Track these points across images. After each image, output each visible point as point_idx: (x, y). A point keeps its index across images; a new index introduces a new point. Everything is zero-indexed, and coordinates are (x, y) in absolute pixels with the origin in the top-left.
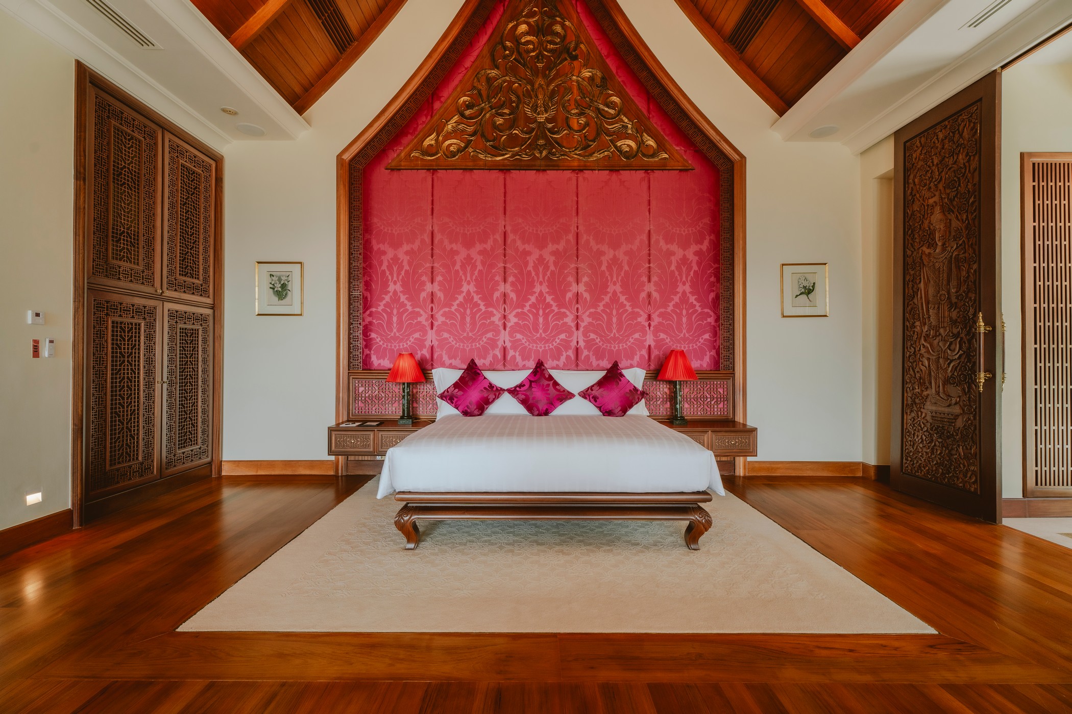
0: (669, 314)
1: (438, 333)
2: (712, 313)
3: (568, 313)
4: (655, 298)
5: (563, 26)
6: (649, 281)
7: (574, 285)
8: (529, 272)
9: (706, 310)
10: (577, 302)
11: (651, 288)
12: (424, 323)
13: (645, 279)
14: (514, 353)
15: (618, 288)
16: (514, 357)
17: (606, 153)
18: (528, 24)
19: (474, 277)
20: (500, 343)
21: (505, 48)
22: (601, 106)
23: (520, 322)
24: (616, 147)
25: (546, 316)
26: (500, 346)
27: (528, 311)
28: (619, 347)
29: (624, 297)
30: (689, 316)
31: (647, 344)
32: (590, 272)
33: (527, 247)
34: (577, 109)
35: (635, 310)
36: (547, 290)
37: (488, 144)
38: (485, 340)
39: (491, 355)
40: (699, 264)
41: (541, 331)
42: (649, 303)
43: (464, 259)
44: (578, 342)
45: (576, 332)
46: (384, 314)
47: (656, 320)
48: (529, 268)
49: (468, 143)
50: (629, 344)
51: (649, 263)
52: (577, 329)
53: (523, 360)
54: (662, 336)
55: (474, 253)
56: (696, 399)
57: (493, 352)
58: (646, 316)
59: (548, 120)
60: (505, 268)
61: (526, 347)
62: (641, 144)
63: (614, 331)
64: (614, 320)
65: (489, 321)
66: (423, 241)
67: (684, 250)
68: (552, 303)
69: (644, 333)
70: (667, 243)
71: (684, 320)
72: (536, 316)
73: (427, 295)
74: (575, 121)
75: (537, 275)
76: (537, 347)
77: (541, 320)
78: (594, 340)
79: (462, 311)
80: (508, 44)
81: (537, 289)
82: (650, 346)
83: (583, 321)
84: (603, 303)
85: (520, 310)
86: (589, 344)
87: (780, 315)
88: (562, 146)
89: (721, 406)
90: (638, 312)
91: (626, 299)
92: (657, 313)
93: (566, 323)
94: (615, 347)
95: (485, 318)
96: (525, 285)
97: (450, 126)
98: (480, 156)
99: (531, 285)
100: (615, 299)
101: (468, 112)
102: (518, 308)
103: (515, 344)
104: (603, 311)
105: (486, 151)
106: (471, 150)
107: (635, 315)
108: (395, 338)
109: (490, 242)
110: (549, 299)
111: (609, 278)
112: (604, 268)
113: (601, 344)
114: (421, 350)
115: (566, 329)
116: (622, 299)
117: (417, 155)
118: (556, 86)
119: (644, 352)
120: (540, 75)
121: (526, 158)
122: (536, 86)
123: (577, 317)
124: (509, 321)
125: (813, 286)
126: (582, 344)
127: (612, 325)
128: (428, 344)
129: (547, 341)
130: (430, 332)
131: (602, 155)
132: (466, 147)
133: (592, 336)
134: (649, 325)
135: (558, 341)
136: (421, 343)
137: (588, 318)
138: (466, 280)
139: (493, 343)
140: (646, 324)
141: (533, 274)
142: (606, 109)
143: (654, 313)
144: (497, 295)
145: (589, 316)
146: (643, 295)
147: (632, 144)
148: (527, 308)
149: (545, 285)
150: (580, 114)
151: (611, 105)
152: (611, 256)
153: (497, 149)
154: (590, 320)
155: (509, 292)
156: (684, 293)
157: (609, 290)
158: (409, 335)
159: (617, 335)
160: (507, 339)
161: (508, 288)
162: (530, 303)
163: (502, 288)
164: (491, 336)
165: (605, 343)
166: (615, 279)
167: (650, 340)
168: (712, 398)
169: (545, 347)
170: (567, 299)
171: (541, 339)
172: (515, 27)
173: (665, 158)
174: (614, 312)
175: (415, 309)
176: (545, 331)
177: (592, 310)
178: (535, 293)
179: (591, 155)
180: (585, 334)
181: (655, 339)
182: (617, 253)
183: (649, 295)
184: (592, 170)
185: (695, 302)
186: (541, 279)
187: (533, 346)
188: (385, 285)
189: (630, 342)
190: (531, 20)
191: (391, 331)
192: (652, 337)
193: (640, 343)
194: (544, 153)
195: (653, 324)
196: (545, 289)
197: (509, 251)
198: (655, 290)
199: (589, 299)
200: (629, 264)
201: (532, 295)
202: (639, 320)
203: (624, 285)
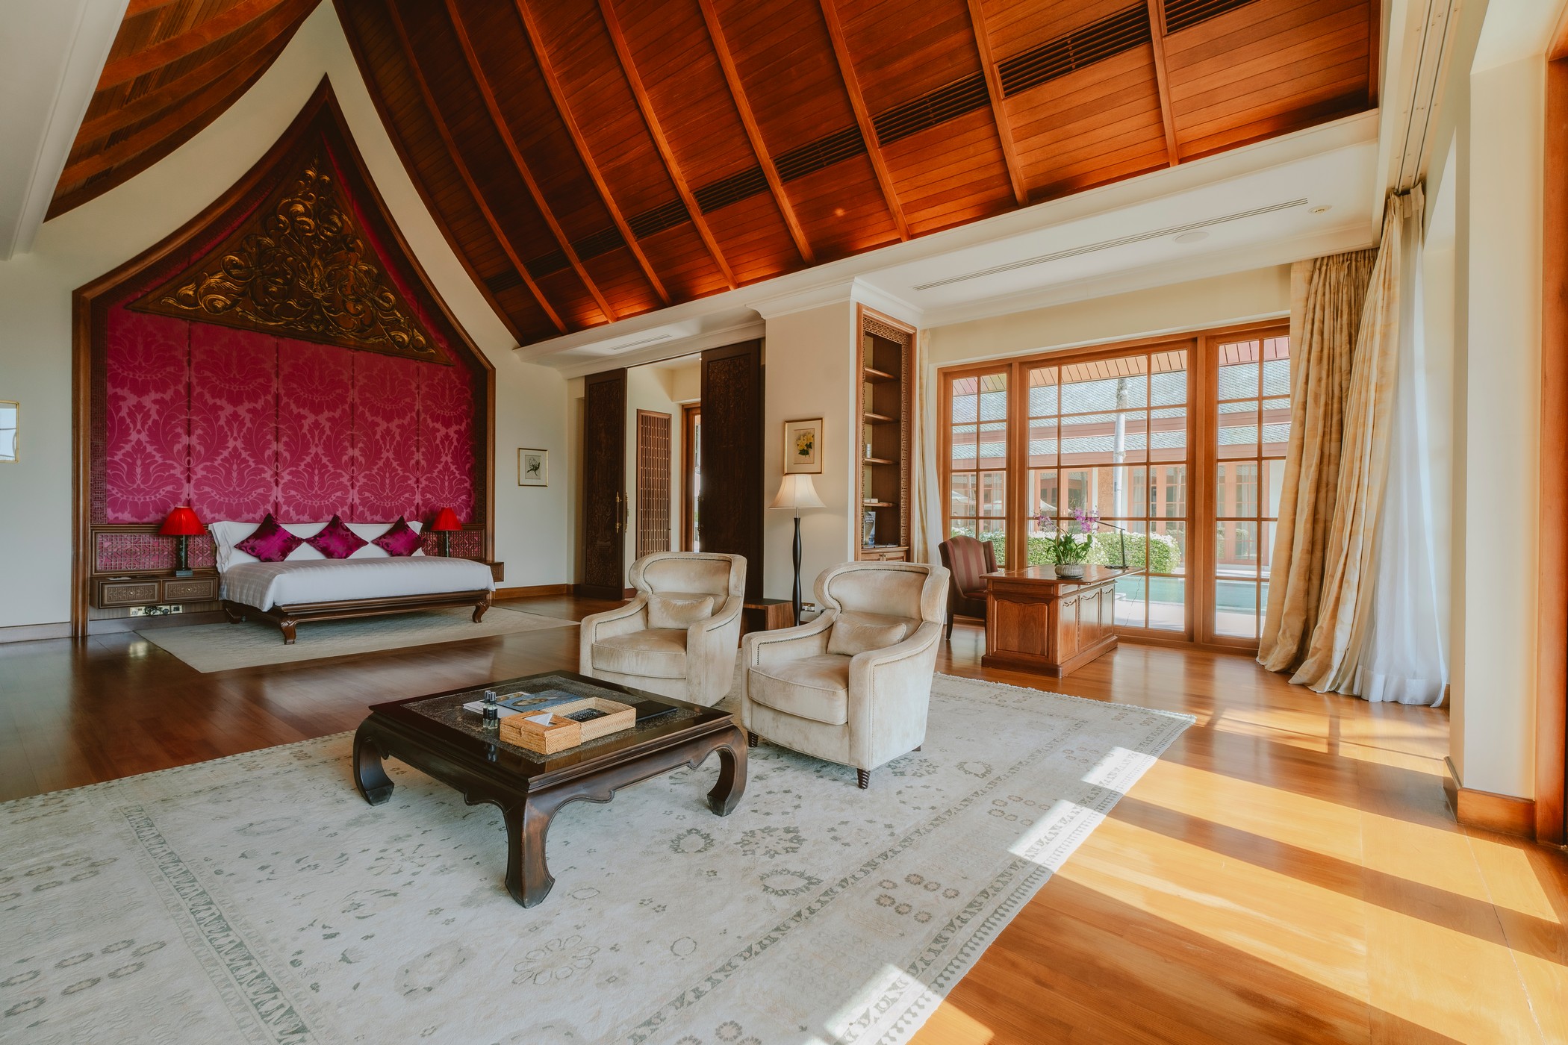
0: (434, 479)
1: (197, 486)
2: (468, 480)
3: (344, 473)
4: (423, 465)
5: (341, 219)
6: (418, 451)
7: (350, 449)
8: (304, 435)
9: (463, 477)
10: (353, 465)
11: (418, 456)
12: (179, 476)
13: (414, 449)
14: (287, 509)
15: (391, 455)
16: (287, 512)
17: (381, 339)
18: (304, 206)
19: (242, 434)
20: (272, 499)
21: (280, 221)
22: (377, 299)
23: (295, 479)
24: (390, 335)
25: (322, 477)
27: (303, 470)
28: (391, 504)
29: (397, 463)
30: (450, 481)
31: (416, 502)
32: (365, 439)
33: (303, 412)
34: (353, 295)
35: (405, 474)
36: (323, 452)
37: (259, 308)
38: (254, 495)
39: (262, 509)
40: (459, 441)
41: (316, 489)
42: (418, 469)
43: (230, 415)
44: (353, 499)
45: (351, 491)
46: (123, 464)
47: (424, 483)
48: (303, 431)
49: (235, 303)
50: (400, 502)
51: (418, 437)
52: (353, 488)
53: (298, 514)
54: (429, 496)
55: (242, 410)
56: (458, 545)
57: (264, 506)
58: (415, 479)
59: (325, 299)
60: (277, 428)
61: (300, 503)
62: (412, 338)
63: (387, 491)
64: (387, 481)
65: (259, 477)
66: (176, 392)
67: (447, 429)
68: (328, 463)
69: (414, 494)
70: (433, 422)
71: (446, 484)
72: (311, 475)
73: (183, 447)
74: (352, 305)
75: (313, 437)
76: (312, 503)
77: (316, 478)
78: (367, 498)
79: (228, 465)
80: (282, 217)
81: (313, 450)
82: (418, 504)
83: (358, 481)
84: (378, 466)
85: (294, 469)
86: (364, 501)
87: (517, 484)
88: (339, 325)
89: (476, 549)
90: (408, 476)
91: (398, 465)
92: (424, 477)
93: (342, 482)
94: (388, 504)
95: (255, 474)
96: (298, 447)
97: (212, 281)
98: (249, 317)
99: (306, 447)
100: (388, 464)
101: (235, 272)
102: (292, 467)
103: (289, 501)
104: (377, 473)
105: (256, 313)
106: (238, 309)
107: (406, 478)
108: (139, 491)
109: (260, 402)
110: (325, 460)
111: (383, 446)
112: (378, 437)
113: (375, 502)
114: (175, 503)
115: (342, 487)
116: (395, 464)
117: (171, 301)
118: (333, 270)
119: (413, 509)
120: (316, 256)
121: (301, 328)
122: (312, 264)
123: (352, 477)
124: (282, 478)
125: (539, 465)
126: (357, 501)
127: (385, 486)
128: (184, 497)
129: (323, 498)
130: (186, 485)
131: (377, 341)
132: (233, 305)
133: (367, 494)
134: (418, 487)
135: (334, 498)
136: (175, 497)
137: (363, 479)
138: (232, 436)
139: (264, 499)
140: (415, 486)
141: (309, 436)
142: (381, 302)
143: (422, 477)
144: (268, 453)
145: (364, 477)
146: (413, 462)
147: (405, 337)
148: (302, 466)
149: (320, 447)
150: (357, 301)
151: (388, 300)
152: (385, 428)
153: (268, 315)
154: (365, 480)
155: (282, 451)
156: (446, 462)
157: (382, 456)
158: (159, 487)
159: (390, 495)
160: (280, 494)
161: (281, 448)
162: (305, 462)
163: (274, 446)
164: (262, 492)
165: (379, 501)
166: (388, 447)
167: (418, 499)
168: (470, 544)
169: (320, 503)
170: (343, 462)
171: (316, 496)
172: (291, 204)
173: (431, 353)
174: (387, 475)
175: (167, 461)
176: (321, 488)
177: (367, 472)
178: (310, 454)
179: (367, 338)
180: (360, 492)
181: (423, 498)
182: (390, 425)
183: (418, 462)
184: (368, 351)
185: (455, 471)
186: (317, 441)
187: (308, 502)
188: (124, 433)
189: (401, 500)
190: (308, 204)
191: (134, 482)
192: (420, 497)
193: (410, 502)
194: (321, 328)
195: (421, 486)
196: (320, 451)
197: (281, 413)
198: (423, 459)
199: (364, 462)
200: (401, 435)
201: (307, 456)
202: (409, 482)
203: (396, 453)
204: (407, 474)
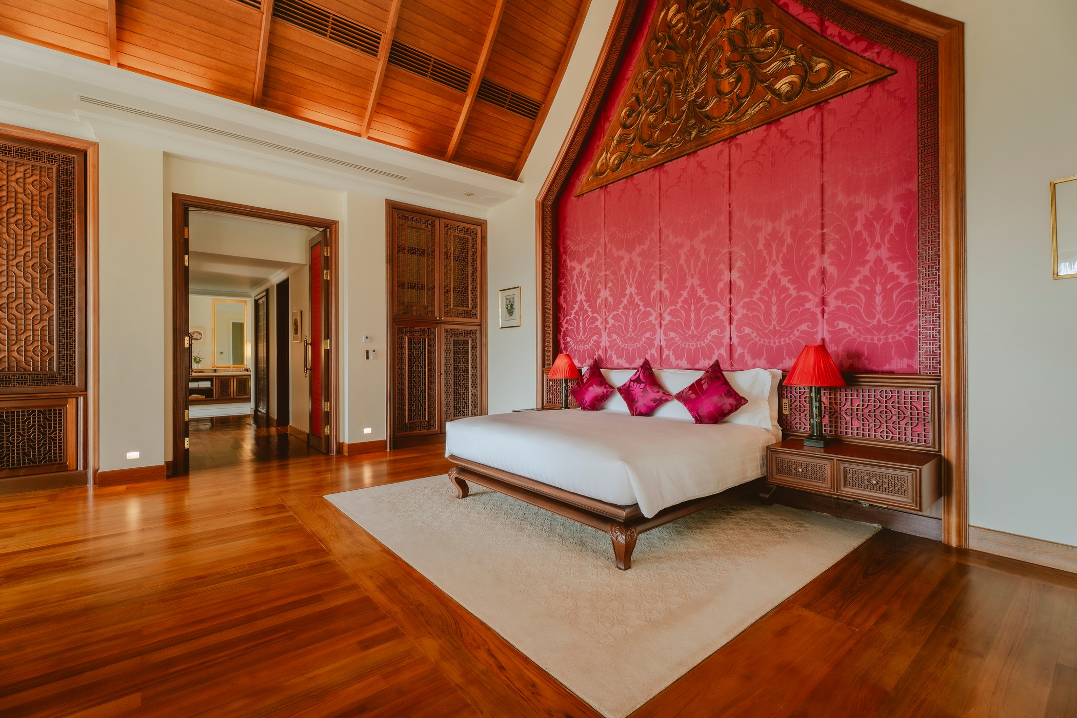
0: (853, 293)
1: (610, 334)
3: (720, 305)
4: (831, 273)
6: (823, 251)
7: (726, 273)
8: (682, 266)
10: (730, 292)
11: (825, 261)
12: (600, 326)
13: (815, 251)
14: (668, 352)
15: (779, 269)
16: (668, 356)
17: (761, 105)
18: (678, 2)
19: (635, 280)
20: (656, 343)
21: (658, 40)
22: (756, 50)
23: (674, 320)
24: (773, 92)
25: (697, 311)
26: (656, 345)
27: (681, 307)
28: (780, 342)
29: (787, 279)
30: (887, 294)
32: (744, 254)
33: (680, 240)
34: (727, 68)
35: (801, 293)
36: (699, 282)
37: (644, 147)
38: (644, 339)
39: (650, 354)
40: (904, 213)
41: (693, 328)
42: (823, 282)
43: (628, 263)
44: (731, 338)
45: (728, 327)
46: (574, 321)
47: (833, 303)
48: (680, 262)
49: (629, 151)
50: (793, 338)
51: (823, 228)
52: (731, 323)
54: (842, 325)
55: (635, 256)
57: (650, 351)
58: (817, 300)
59: (698, 95)
60: (660, 265)
61: (679, 346)
63: (774, 323)
64: (774, 309)
65: (647, 321)
66: (598, 252)
67: (879, 197)
68: (703, 296)
69: (814, 322)
70: (849, 195)
71: (879, 299)
72: (688, 312)
73: (602, 300)
74: (726, 82)
75: (689, 267)
76: (689, 345)
77: (693, 315)
78: (749, 335)
79: (626, 313)
80: (660, 34)
81: (689, 283)
82: (823, 340)
83: (736, 314)
84: (760, 289)
85: (673, 307)
86: (744, 339)
88: (711, 118)
89: (919, 429)
90: (806, 296)
91: (789, 281)
92: (835, 294)
93: (717, 317)
94: (774, 343)
95: (644, 318)
97: (615, 142)
98: (638, 159)
99: (683, 279)
100: (775, 281)
101: (628, 122)
102: (672, 305)
103: (670, 343)
104: (760, 299)
105: (642, 153)
106: (630, 159)
107: (802, 301)
109: (647, 242)
111: (767, 258)
112: (760, 246)
113: (757, 340)
114: (598, 351)
115: (717, 324)
116: (785, 281)
117: (593, 177)
118: (706, 52)
121: (677, 146)
122: (687, 63)
123: (730, 309)
124: (664, 319)
126: (735, 340)
127: (771, 315)
128: (602, 345)
129: (699, 339)
130: (604, 334)
131: (756, 110)
132: (627, 156)
133: (747, 330)
134: (823, 312)
135: (709, 338)
136: (597, 344)
137: (742, 310)
138: (629, 283)
139: (651, 342)
140: (818, 311)
141: (685, 267)
142: (762, 50)
143: (830, 294)
144: (653, 293)
145: (743, 307)
147: (795, 78)
148: (680, 304)
149: (696, 277)
150: (731, 71)
151: (769, 42)
152: (769, 230)
153: (651, 148)
154: (745, 311)
155: (663, 290)
156: (878, 260)
157: (766, 273)
158: (590, 338)
159: (777, 328)
160: (662, 337)
161: (663, 286)
162: (682, 298)
163: (658, 286)
164: (649, 336)
165: (763, 338)
166: (774, 258)
167: (822, 332)
169: (697, 345)
170: (719, 290)
171: (693, 336)
172: (667, 14)
173: (844, 77)
174: (774, 299)
175: (594, 315)
176: (697, 327)
177: (746, 300)
178: (687, 287)
179: (744, 114)
180: (739, 329)
181: (831, 329)
182: (776, 225)
184: (746, 132)
185: (897, 272)
186: (692, 272)
187: (685, 345)
188: (575, 296)
189: (794, 335)
192: (826, 327)
193: (809, 336)
194: (694, 133)
195: (828, 310)
196: (696, 282)
197: (663, 248)
198: (831, 264)
199: (742, 287)
200: (793, 235)
201: (684, 290)
202: (807, 306)
203: (787, 264)
204: (803, 293)
